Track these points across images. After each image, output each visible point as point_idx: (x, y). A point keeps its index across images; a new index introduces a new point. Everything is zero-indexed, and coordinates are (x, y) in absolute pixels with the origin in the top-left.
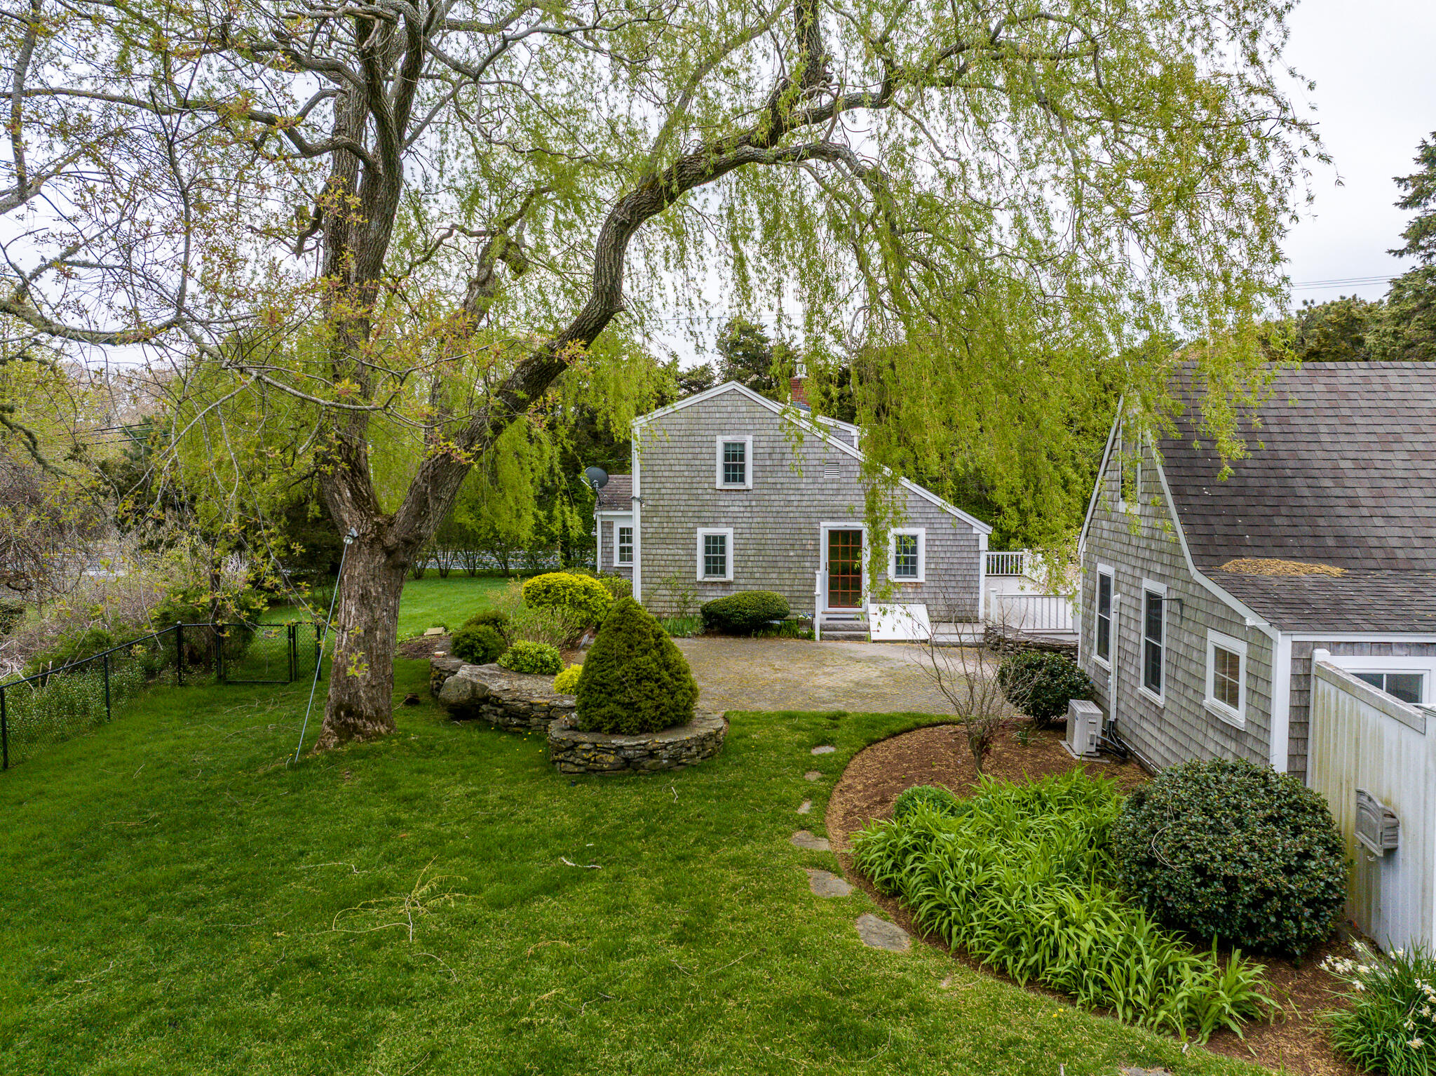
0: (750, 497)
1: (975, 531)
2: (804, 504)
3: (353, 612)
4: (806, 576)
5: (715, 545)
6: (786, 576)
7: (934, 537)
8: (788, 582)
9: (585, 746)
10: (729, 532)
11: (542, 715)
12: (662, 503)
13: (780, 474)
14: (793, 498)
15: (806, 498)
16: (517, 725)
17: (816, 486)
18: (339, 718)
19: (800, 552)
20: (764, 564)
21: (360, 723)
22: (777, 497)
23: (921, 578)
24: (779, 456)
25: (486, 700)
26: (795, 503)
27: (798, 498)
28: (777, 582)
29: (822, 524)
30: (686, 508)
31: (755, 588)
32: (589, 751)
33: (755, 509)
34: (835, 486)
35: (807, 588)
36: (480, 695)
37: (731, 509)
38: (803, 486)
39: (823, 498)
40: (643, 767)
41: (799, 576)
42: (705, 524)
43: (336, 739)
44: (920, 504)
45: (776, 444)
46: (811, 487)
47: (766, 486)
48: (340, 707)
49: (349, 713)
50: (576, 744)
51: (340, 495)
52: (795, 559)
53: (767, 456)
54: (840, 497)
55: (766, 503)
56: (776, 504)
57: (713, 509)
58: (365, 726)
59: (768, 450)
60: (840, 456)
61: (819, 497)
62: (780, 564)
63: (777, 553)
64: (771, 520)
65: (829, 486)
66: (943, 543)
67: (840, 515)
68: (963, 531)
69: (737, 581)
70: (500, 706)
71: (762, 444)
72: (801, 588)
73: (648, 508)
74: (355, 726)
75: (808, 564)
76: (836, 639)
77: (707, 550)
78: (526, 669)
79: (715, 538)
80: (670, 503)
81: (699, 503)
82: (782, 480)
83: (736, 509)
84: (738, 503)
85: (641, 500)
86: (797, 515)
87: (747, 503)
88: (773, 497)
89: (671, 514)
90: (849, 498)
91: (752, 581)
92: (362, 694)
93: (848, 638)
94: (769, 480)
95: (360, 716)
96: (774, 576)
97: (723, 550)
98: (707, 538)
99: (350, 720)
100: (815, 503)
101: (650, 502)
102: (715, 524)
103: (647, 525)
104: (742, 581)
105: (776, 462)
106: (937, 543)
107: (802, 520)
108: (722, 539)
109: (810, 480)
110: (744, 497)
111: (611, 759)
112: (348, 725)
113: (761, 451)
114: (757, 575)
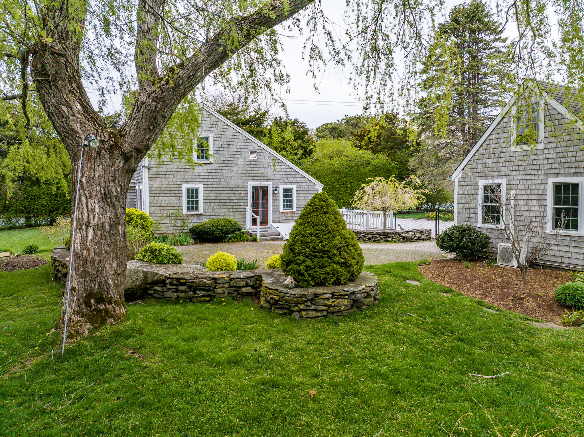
0: (211, 168)
1: (316, 187)
2: (240, 172)
3: (97, 210)
4: (242, 210)
5: (193, 194)
6: (231, 210)
7: (300, 189)
8: (232, 213)
9: (326, 296)
10: (200, 187)
11: (226, 285)
12: (161, 169)
13: (227, 156)
14: (234, 169)
15: (241, 169)
16: (203, 296)
17: (246, 163)
18: (89, 305)
19: (238, 198)
20: (220, 204)
21: (110, 307)
22: (226, 168)
23: (294, 210)
24: (227, 146)
25: (156, 283)
26: (235, 172)
27: (237, 169)
28: (227, 214)
29: (249, 183)
30: (176, 173)
31: (215, 218)
32: (328, 299)
33: (214, 174)
34: (254, 163)
35: (242, 216)
36: (150, 280)
37: (202, 174)
38: (239, 162)
39: (249, 169)
40: (364, 304)
41: (238, 210)
42: (187, 182)
43: (89, 326)
44: (293, 173)
45: (225, 140)
46: (243, 163)
47: (220, 162)
48: (89, 295)
49: (100, 300)
50: (316, 295)
51: (69, 107)
52: (235, 201)
53: (220, 146)
54: (257, 169)
55: (220, 171)
56: (225, 171)
57: (191, 174)
58: (114, 310)
59: (221, 143)
60: (257, 148)
61: (247, 169)
62: (228, 204)
63: (226, 198)
64: (223, 180)
65: (252, 163)
66: (304, 192)
67: (258, 178)
68: (312, 187)
69: (206, 214)
70: (183, 284)
71: (217, 139)
72: (239, 216)
73: (153, 173)
74: (107, 311)
75: (242, 204)
76: (267, 240)
77: (188, 197)
78: (165, 261)
79: (193, 190)
80: (166, 170)
81: (183, 170)
82: (228, 159)
83: (204, 174)
84: (205, 171)
85: (149, 169)
86: (236, 178)
87: (210, 171)
88: (224, 168)
89: (167, 176)
90: (261, 169)
91: (213, 214)
92: (110, 282)
93: (273, 239)
94: (222, 159)
95: (110, 303)
96: (225, 210)
97: (197, 197)
98: (188, 190)
99: (102, 306)
100: (245, 172)
101: (154, 169)
102: (193, 182)
103: (152, 182)
104: (208, 214)
105: (225, 149)
106: (301, 192)
107: (239, 181)
108: (197, 191)
109: (243, 160)
110: (208, 168)
111: (346, 302)
112: (99, 311)
113: (217, 142)
114: (216, 210)
